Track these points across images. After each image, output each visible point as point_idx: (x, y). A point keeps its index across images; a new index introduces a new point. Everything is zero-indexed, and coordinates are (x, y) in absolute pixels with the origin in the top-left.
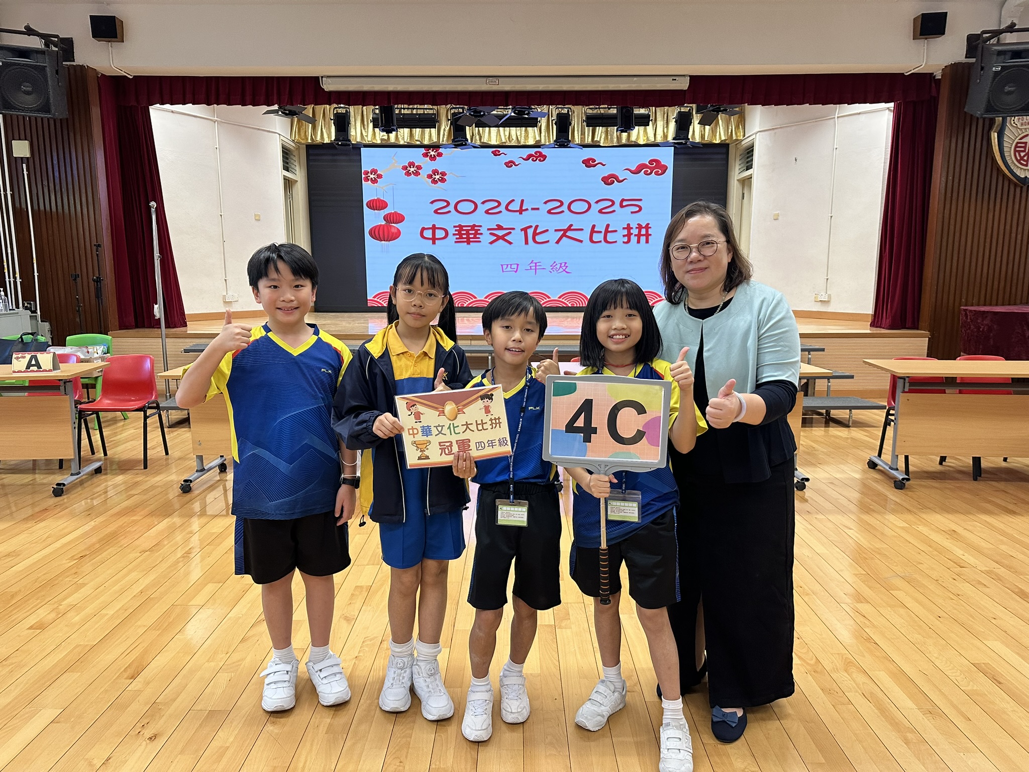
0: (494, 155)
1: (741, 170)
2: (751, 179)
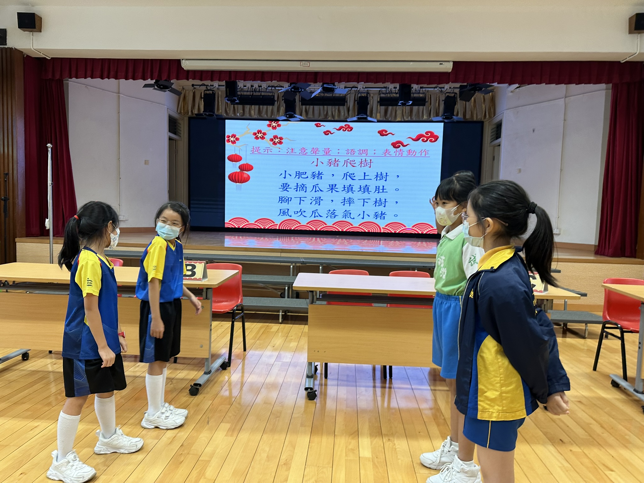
0: (317, 126)
1: (493, 140)
2: (500, 145)
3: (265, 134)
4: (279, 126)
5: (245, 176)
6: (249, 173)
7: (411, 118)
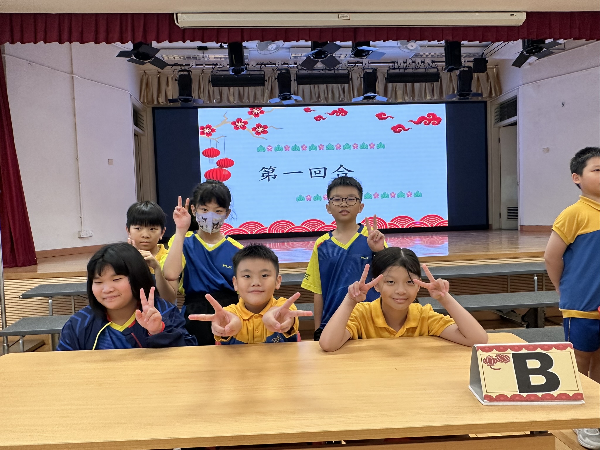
0: (306, 112)
1: (497, 120)
2: (515, 124)
3: (245, 123)
4: (262, 112)
5: (225, 173)
6: (229, 169)
7: (413, 99)
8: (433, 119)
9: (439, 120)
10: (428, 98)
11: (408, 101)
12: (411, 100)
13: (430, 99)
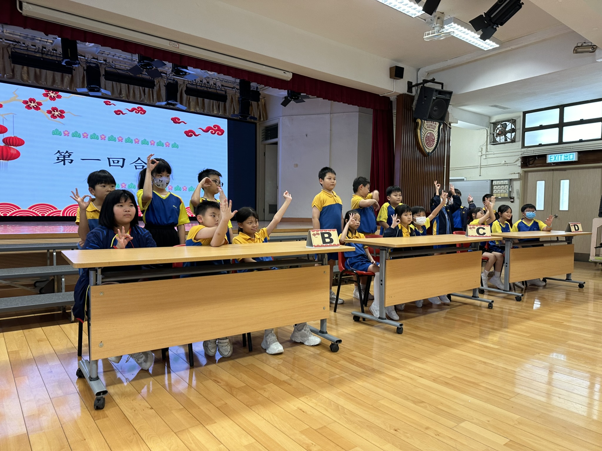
0: (106, 104)
1: (263, 139)
2: (276, 143)
3: (40, 104)
4: (59, 97)
5: (12, 151)
6: (18, 148)
7: (203, 111)
8: (218, 130)
9: (222, 132)
10: (215, 112)
11: (198, 112)
12: (202, 112)
13: (217, 114)
